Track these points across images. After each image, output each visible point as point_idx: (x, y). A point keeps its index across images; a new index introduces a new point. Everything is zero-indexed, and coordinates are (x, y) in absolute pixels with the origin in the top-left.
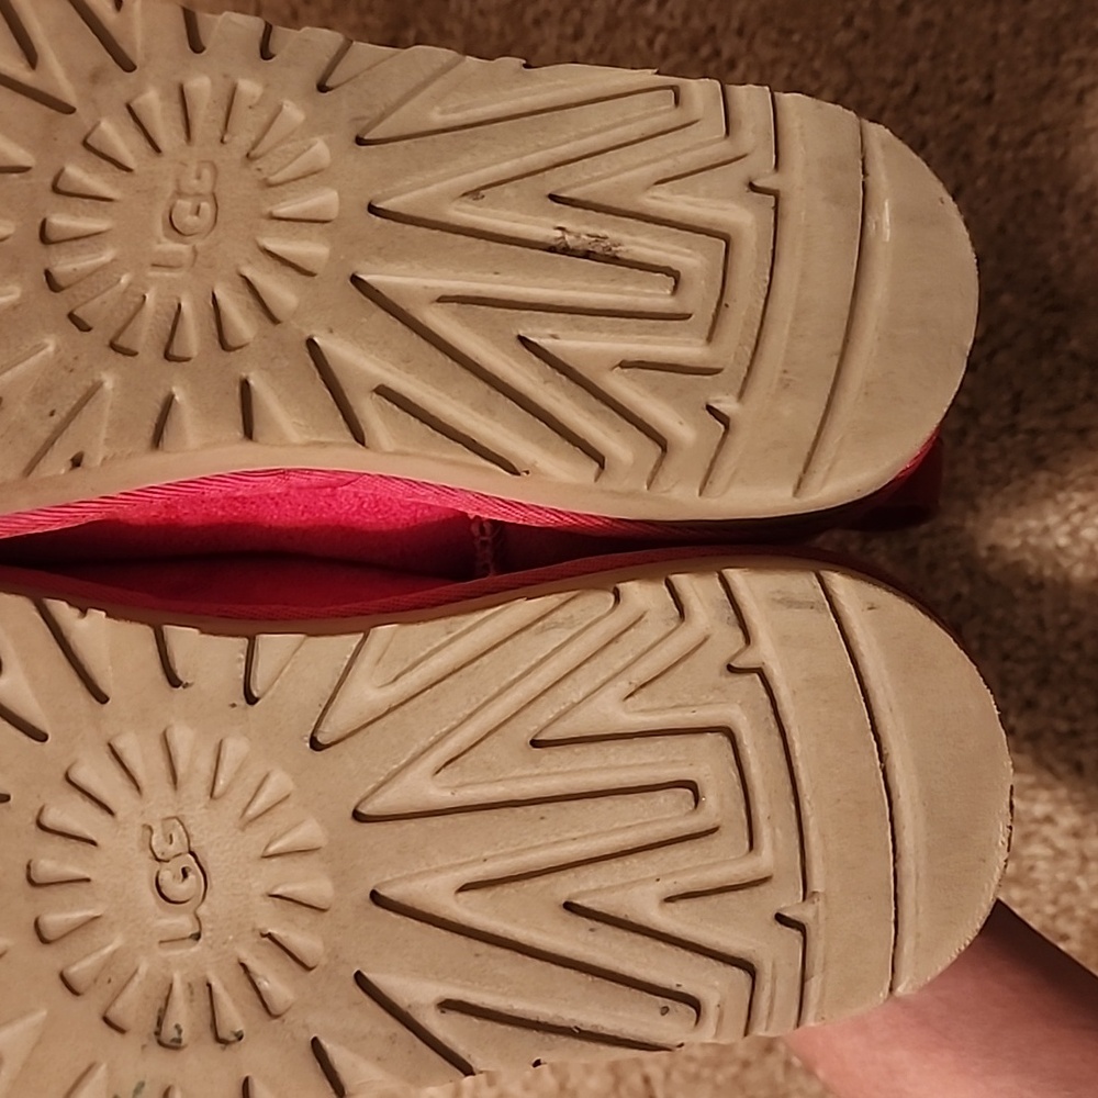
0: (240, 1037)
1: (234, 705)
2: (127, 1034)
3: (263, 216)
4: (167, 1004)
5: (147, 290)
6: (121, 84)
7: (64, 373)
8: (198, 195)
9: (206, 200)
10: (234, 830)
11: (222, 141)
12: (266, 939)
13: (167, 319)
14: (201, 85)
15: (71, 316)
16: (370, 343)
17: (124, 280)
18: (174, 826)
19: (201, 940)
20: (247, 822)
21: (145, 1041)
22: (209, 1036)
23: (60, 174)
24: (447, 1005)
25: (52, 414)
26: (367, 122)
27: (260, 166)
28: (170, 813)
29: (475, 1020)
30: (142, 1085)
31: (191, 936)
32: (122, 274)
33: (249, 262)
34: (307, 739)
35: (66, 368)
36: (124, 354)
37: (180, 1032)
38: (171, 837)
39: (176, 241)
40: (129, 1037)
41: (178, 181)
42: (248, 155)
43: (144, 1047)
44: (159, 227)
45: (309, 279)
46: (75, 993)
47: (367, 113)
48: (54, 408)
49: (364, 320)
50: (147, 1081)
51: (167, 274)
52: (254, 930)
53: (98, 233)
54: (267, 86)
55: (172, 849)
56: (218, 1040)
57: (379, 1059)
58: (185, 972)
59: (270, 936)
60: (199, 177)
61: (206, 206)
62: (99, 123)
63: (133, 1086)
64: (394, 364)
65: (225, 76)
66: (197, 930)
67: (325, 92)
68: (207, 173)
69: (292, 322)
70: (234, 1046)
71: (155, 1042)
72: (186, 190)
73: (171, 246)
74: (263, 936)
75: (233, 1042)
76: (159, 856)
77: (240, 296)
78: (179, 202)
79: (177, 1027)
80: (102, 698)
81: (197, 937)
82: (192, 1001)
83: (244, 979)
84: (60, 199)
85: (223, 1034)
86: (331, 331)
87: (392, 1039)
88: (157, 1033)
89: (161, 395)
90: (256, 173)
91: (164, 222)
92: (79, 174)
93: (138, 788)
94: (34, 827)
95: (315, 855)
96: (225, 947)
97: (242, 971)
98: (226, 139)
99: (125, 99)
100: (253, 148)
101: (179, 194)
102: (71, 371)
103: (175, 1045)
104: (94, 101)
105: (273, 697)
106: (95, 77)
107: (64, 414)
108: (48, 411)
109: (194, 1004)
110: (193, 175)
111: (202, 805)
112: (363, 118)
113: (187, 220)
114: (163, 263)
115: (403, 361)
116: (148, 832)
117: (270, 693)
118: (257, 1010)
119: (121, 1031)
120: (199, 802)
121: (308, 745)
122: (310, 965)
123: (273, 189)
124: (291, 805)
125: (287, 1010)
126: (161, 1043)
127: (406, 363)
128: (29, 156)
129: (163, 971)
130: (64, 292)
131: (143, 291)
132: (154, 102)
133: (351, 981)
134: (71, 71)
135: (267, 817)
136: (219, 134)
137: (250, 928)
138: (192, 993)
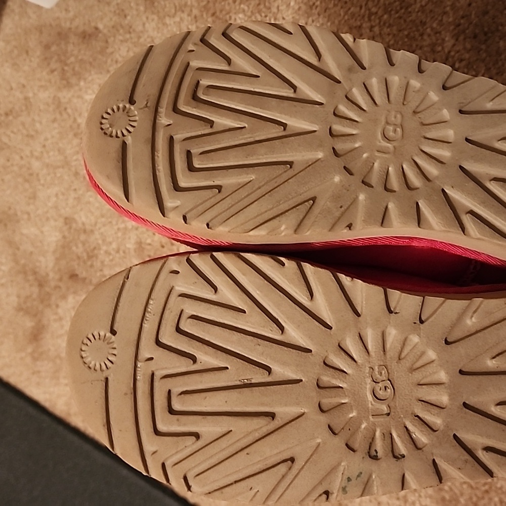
0: (403, 456)
1: (415, 323)
2: (356, 453)
3: (421, 137)
4: (373, 440)
5: (375, 161)
6: (361, 74)
7: (345, 191)
8: (395, 125)
9: (399, 128)
10: (408, 373)
11: (403, 104)
12: (416, 418)
13: (384, 174)
14: (395, 80)
15: (345, 167)
16: (469, 194)
17: (365, 155)
18: (383, 368)
19: (390, 416)
20: (413, 370)
21: (364, 455)
22: (391, 455)
23: (336, 107)
24: (488, 449)
25: (341, 207)
26: (464, 104)
27: (420, 116)
28: (382, 364)
29: (499, 456)
30: (361, 473)
31: (386, 414)
32: (364, 153)
33: (417, 155)
34: (444, 340)
35: (345, 189)
36: (368, 186)
37: (377, 453)
38: (381, 373)
39: (387, 143)
40: (357, 453)
41: (386, 118)
42: (414, 112)
43: (363, 458)
44: (379, 136)
45: (443, 165)
46: (334, 433)
47: (464, 101)
48: (341, 205)
49: (467, 185)
50: (363, 472)
51: (384, 155)
52: (412, 414)
53: (353, 135)
54: (423, 84)
55: (381, 378)
56: (395, 457)
57: (460, 469)
58: (382, 428)
59: (417, 416)
60: (395, 117)
61: (399, 130)
62: (352, 89)
63: (357, 474)
64: (478, 204)
65: (405, 78)
66: (389, 412)
67: (446, 90)
68: (399, 116)
69: (436, 181)
70: (401, 460)
71: (368, 456)
72: (390, 122)
73: (384, 144)
74: (416, 416)
75: (401, 458)
76: (375, 380)
77: (413, 168)
78: (388, 127)
79: (376, 451)
80: (358, 315)
81: (388, 414)
82: (384, 440)
83: (406, 433)
84: (338, 119)
85: (396, 454)
86: (452, 187)
87: (466, 461)
88: (369, 453)
89: (385, 205)
90: (419, 119)
91: (381, 134)
92: (344, 109)
93: (368, 353)
94: (322, 364)
95: (443, 386)
96: (399, 419)
97: (405, 429)
98: (405, 103)
99: (363, 81)
100: (416, 109)
101: (387, 123)
102: (348, 190)
103: (375, 458)
104: (350, 80)
105: (432, 322)
106: (350, 70)
107: (346, 208)
108: (340, 206)
109: (385, 442)
110: (393, 116)
111: (395, 361)
112: (463, 103)
113: (391, 134)
114: (382, 151)
115: (482, 203)
116: (372, 370)
117: (430, 320)
118: (412, 446)
119: (354, 451)
120: (395, 360)
121: (444, 342)
122: (435, 429)
123: (426, 127)
124: (435, 365)
125: (424, 447)
126: (370, 457)
127: (483, 203)
128: (323, 99)
129: (373, 427)
130: (342, 157)
131: (374, 161)
132: (375, 84)
133: (452, 437)
134: (339, 66)
135: (423, 369)
136: (402, 101)
137: (410, 413)
138: (384, 437)
